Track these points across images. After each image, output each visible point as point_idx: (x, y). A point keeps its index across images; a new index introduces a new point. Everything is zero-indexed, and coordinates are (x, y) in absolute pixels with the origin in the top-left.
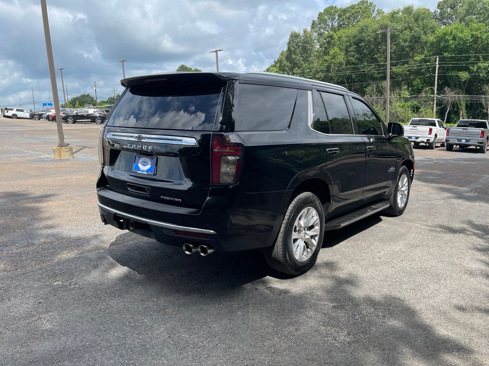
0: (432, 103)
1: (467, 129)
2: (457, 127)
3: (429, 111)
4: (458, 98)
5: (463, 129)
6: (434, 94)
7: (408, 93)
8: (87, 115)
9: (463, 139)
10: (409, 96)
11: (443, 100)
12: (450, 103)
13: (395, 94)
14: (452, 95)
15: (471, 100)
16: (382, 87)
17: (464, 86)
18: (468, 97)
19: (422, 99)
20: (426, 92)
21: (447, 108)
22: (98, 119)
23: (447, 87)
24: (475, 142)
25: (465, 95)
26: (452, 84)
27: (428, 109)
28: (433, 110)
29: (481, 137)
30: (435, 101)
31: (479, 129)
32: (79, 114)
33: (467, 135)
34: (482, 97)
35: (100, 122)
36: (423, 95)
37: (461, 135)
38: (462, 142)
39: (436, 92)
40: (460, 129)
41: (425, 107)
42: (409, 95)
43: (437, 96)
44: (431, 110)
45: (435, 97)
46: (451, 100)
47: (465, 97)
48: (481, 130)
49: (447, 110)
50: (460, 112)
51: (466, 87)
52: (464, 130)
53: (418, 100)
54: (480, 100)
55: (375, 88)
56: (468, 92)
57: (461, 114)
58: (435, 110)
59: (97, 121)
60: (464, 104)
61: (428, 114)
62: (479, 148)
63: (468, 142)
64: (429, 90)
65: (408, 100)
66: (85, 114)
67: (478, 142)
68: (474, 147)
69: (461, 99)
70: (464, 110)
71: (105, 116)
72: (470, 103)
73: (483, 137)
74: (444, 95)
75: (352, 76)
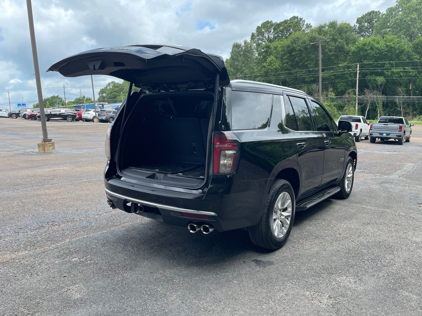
0: (354, 102)
1: (387, 125)
2: (379, 123)
3: (352, 109)
4: (376, 98)
5: (384, 124)
6: (355, 95)
7: (334, 95)
8: (59, 114)
9: (384, 133)
10: (335, 97)
11: (364, 100)
12: (370, 103)
13: (323, 95)
14: (371, 96)
15: (386, 100)
16: (312, 89)
17: (381, 88)
18: (384, 97)
19: (346, 99)
20: (349, 94)
21: (367, 107)
22: (69, 118)
23: (367, 89)
24: (395, 136)
25: (382, 96)
26: (370, 86)
27: (350, 107)
28: (355, 109)
29: (399, 131)
30: (357, 101)
32: (52, 113)
33: (386, 130)
34: (396, 97)
35: (71, 120)
36: (346, 96)
37: (382, 130)
38: (383, 135)
39: (357, 93)
40: (382, 125)
41: (348, 106)
42: (335, 96)
43: (358, 97)
44: (353, 108)
45: (357, 97)
46: (370, 100)
47: (382, 97)
48: (399, 126)
49: (367, 108)
50: (378, 110)
51: (382, 89)
52: (385, 126)
53: (342, 100)
54: (394, 100)
55: (306, 90)
56: (384, 93)
57: (379, 112)
58: (357, 108)
59: (68, 119)
60: (381, 103)
61: (351, 112)
62: (397, 140)
63: (389, 135)
64: (351, 92)
65: (334, 100)
66: (58, 113)
67: (397, 136)
68: (393, 140)
69: (378, 99)
70: (382, 109)
71: (75, 115)
72: (386, 102)
73: (401, 131)
74: (364, 95)
75: (287, 80)
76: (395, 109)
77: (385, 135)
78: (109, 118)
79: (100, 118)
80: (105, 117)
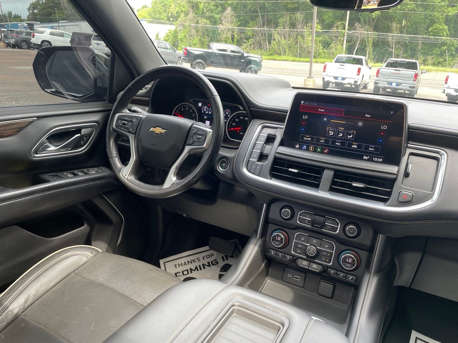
0: (342, 39)
1: (399, 70)
2: (386, 67)
3: (340, 47)
4: (366, 35)
5: (395, 70)
6: (344, 29)
7: (320, 27)
9: (393, 82)
10: (321, 31)
11: (353, 36)
12: (360, 40)
13: (308, 27)
14: (362, 32)
15: (378, 38)
16: (295, 18)
17: (373, 23)
18: (376, 34)
19: (333, 34)
20: (337, 27)
21: (356, 45)
23: (358, 23)
24: (407, 86)
25: (373, 32)
26: (362, 20)
27: (338, 45)
28: (343, 47)
29: (414, 81)
30: (346, 37)
31: (413, 71)
33: (399, 78)
34: (389, 35)
36: (334, 30)
37: (392, 77)
38: (392, 85)
39: (347, 27)
40: (391, 70)
41: (335, 43)
42: (321, 29)
43: (347, 32)
44: (341, 46)
45: (346, 33)
46: (360, 37)
47: (373, 34)
48: (414, 73)
49: (356, 47)
50: (367, 50)
51: (374, 23)
52: (397, 72)
53: (329, 35)
54: (387, 38)
55: (288, 20)
56: (376, 29)
58: (344, 46)
60: (371, 42)
61: (338, 50)
62: (408, 92)
63: (399, 85)
64: (340, 25)
65: (320, 34)
67: (410, 87)
68: (402, 91)
69: (369, 36)
70: (371, 49)
72: (377, 41)
73: (415, 81)
74: (354, 31)
75: (266, 5)
76: (387, 50)
77: (394, 85)
78: (19, 42)
79: (7, 42)
80: (14, 40)
